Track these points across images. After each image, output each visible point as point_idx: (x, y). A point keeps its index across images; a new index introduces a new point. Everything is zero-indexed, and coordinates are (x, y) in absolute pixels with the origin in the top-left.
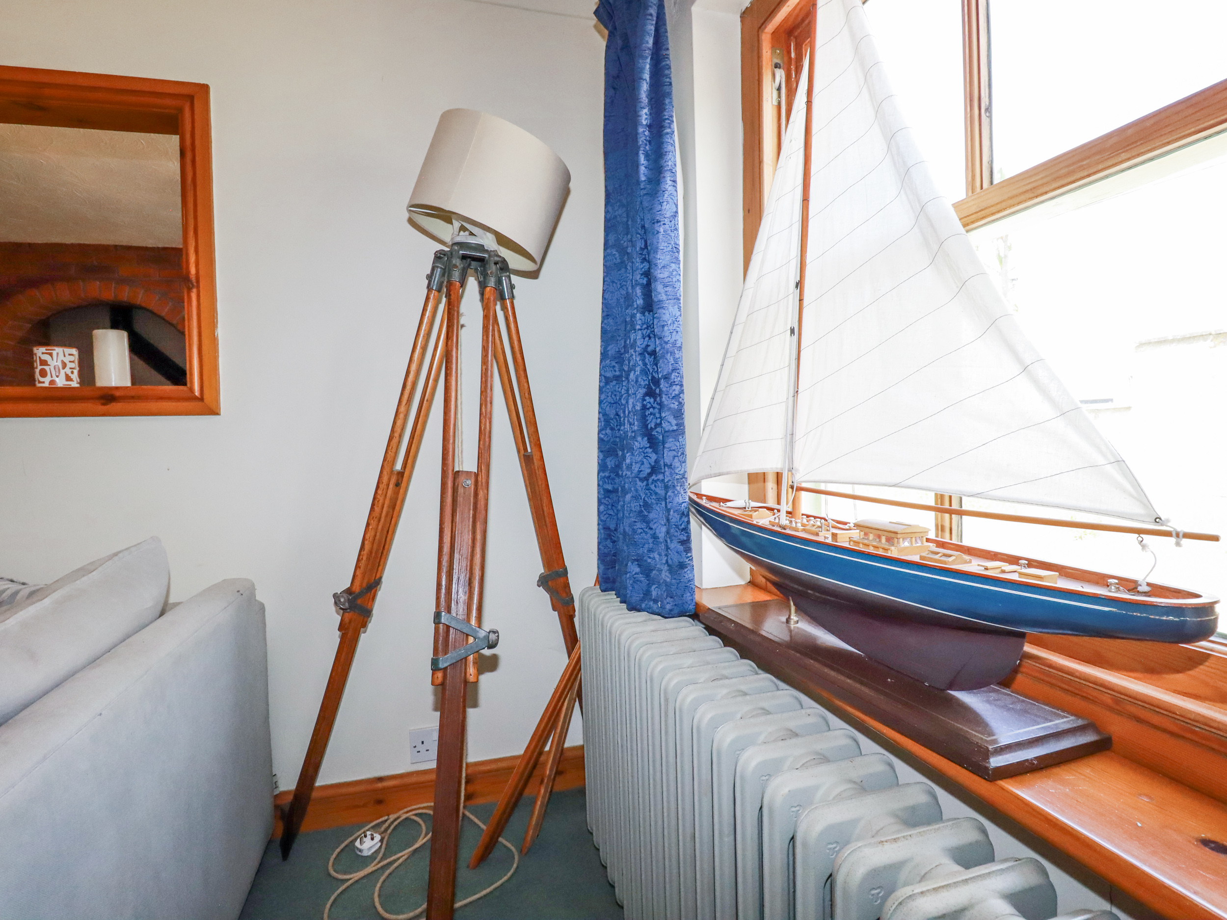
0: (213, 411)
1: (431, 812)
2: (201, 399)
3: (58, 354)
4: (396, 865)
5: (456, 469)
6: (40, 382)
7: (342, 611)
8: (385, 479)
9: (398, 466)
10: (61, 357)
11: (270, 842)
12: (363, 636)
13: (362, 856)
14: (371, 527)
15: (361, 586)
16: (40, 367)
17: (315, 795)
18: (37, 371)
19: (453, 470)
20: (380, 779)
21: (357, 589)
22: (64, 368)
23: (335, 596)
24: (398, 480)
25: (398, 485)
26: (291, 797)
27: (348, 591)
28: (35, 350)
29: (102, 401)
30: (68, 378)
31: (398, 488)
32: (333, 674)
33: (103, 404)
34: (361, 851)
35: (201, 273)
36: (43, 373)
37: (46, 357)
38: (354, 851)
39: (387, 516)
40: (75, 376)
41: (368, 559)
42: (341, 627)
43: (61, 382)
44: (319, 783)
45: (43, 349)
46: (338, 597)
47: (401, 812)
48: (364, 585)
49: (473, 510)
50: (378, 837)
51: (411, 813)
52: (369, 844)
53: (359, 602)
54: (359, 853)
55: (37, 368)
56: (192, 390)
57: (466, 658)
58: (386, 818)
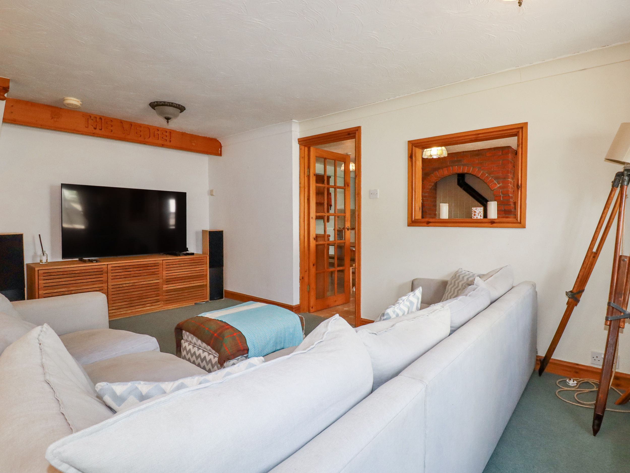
0: (524, 227)
1: (598, 383)
2: (520, 223)
3: (479, 209)
4: (583, 392)
5: (620, 254)
6: (474, 217)
7: (568, 298)
8: (589, 255)
9: (594, 250)
10: (479, 210)
11: (534, 370)
12: (575, 308)
13: (569, 385)
14: (582, 271)
15: (577, 290)
16: (474, 213)
17: (550, 361)
18: (473, 214)
19: (619, 255)
20: (577, 365)
21: (575, 291)
22: (480, 213)
23: (566, 292)
24: (594, 256)
25: (594, 257)
26: (543, 358)
27: (571, 292)
28: (473, 208)
29: (491, 223)
30: (481, 216)
31: (594, 258)
32: (563, 319)
33: (491, 224)
34: (568, 383)
35: (523, 183)
36: (475, 215)
37: (475, 210)
38: (566, 382)
39: (589, 268)
40: (482, 215)
41: (580, 282)
42: (568, 303)
43: (479, 217)
44: (552, 358)
45: (475, 208)
46: (567, 293)
47: (586, 379)
48: (578, 290)
49: (627, 270)
50: (575, 382)
51: (590, 381)
52: (572, 383)
53: (576, 296)
54: (568, 384)
55: (473, 213)
56: (517, 220)
57: (620, 319)
58: (579, 379)
